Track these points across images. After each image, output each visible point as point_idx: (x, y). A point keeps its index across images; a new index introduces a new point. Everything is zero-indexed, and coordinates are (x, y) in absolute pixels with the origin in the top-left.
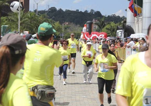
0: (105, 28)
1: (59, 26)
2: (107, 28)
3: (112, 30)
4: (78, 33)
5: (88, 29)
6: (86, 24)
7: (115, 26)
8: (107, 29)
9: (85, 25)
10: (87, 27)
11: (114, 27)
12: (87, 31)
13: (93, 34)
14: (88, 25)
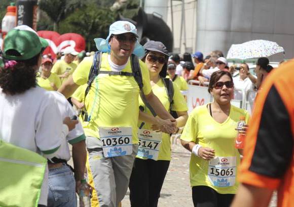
0: (69, 18)
2: (76, 20)
3: (90, 27)
5: (21, 23)
6: (11, 6)
7: (99, 17)
9: (9, 7)
10: (18, 15)
11: (95, 18)
14: (22, 9)
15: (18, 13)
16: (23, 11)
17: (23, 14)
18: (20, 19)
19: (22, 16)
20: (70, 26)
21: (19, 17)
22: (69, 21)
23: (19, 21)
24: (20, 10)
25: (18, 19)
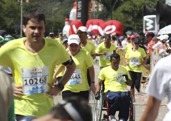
0: (120, 8)
1: (12, 6)
2: (126, 10)
3: (136, 14)
4: (58, 23)
5: (80, 14)
7: (143, 6)
8: (124, 12)
10: (77, 8)
12: (78, 18)
13: (91, 26)
14: (80, 4)
15: (77, 7)
16: (81, 5)
17: (81, 7)
18: (79, 11)
19: (80, 9)
20: (122, 14)
21: (79, 10)
22: (121, 11)
23: (79, 13)
24: (79, 4)
25: (77, 11)
